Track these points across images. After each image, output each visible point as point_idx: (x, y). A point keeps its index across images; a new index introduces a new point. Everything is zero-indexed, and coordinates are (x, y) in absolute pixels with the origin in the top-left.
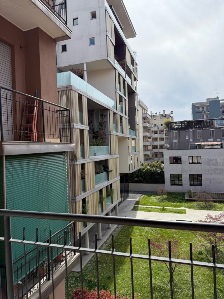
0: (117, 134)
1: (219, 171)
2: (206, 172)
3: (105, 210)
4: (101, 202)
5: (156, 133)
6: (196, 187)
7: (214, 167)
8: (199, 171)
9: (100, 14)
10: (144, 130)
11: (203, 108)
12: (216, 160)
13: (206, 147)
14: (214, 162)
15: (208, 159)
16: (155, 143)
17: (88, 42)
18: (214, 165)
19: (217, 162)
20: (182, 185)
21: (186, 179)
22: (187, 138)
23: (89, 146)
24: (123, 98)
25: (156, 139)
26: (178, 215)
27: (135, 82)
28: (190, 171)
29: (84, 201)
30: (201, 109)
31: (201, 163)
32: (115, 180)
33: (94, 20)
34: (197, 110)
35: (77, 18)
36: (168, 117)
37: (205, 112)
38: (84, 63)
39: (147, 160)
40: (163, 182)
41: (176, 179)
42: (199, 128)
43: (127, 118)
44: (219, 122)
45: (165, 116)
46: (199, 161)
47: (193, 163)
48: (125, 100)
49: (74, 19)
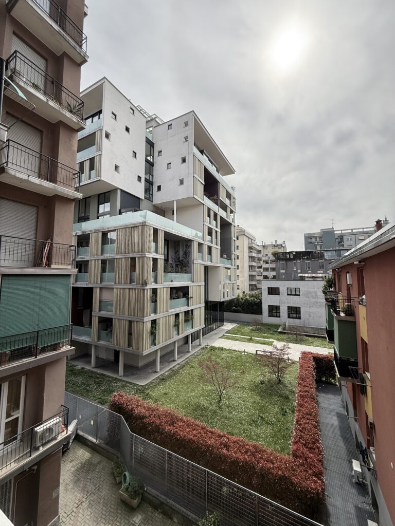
0: (203, 263)
1: (319, 304)
2: (306, 305)
3: (182, 333)
4: (177, 325)
5: (267, 263)
6: (294, 319)
7: (313, 300)
8: (298, 304)
9: (189, 159)
10: (250, 259)
11: (316, 238)
12: (316, 292)
13: (306, 279)
14: (314, 295)
15: (307, 291)
16: (265, 273)
17: (179, 182)
18: (313, 298)
19: (316, 295)
20: (280, 317)
21: (284, 311)
22: (295, 269)
23: (163, 273)
24: (213, 230)
25: (266, 270)
26: (264, 346)
27: (232, 215)
28: (288, 303)
29: (154, 322)
30: (313, 240)
31: (299, 295)
32: (198, 307)
33: (184, 164)
34: (310, 240)
35: (170, 163)
36: (279, 247)
37: (318, 243)
38: (174, 201)
39: (252, 290)
40: (261, 313)
41: (274, 311)
42: (307, 259)
43: (219, 247)
44: (329, 253)
45: (277, 246)
46: (298, 293)
47: (291, 295)
48: (216, 232)
49: (168, 164)
